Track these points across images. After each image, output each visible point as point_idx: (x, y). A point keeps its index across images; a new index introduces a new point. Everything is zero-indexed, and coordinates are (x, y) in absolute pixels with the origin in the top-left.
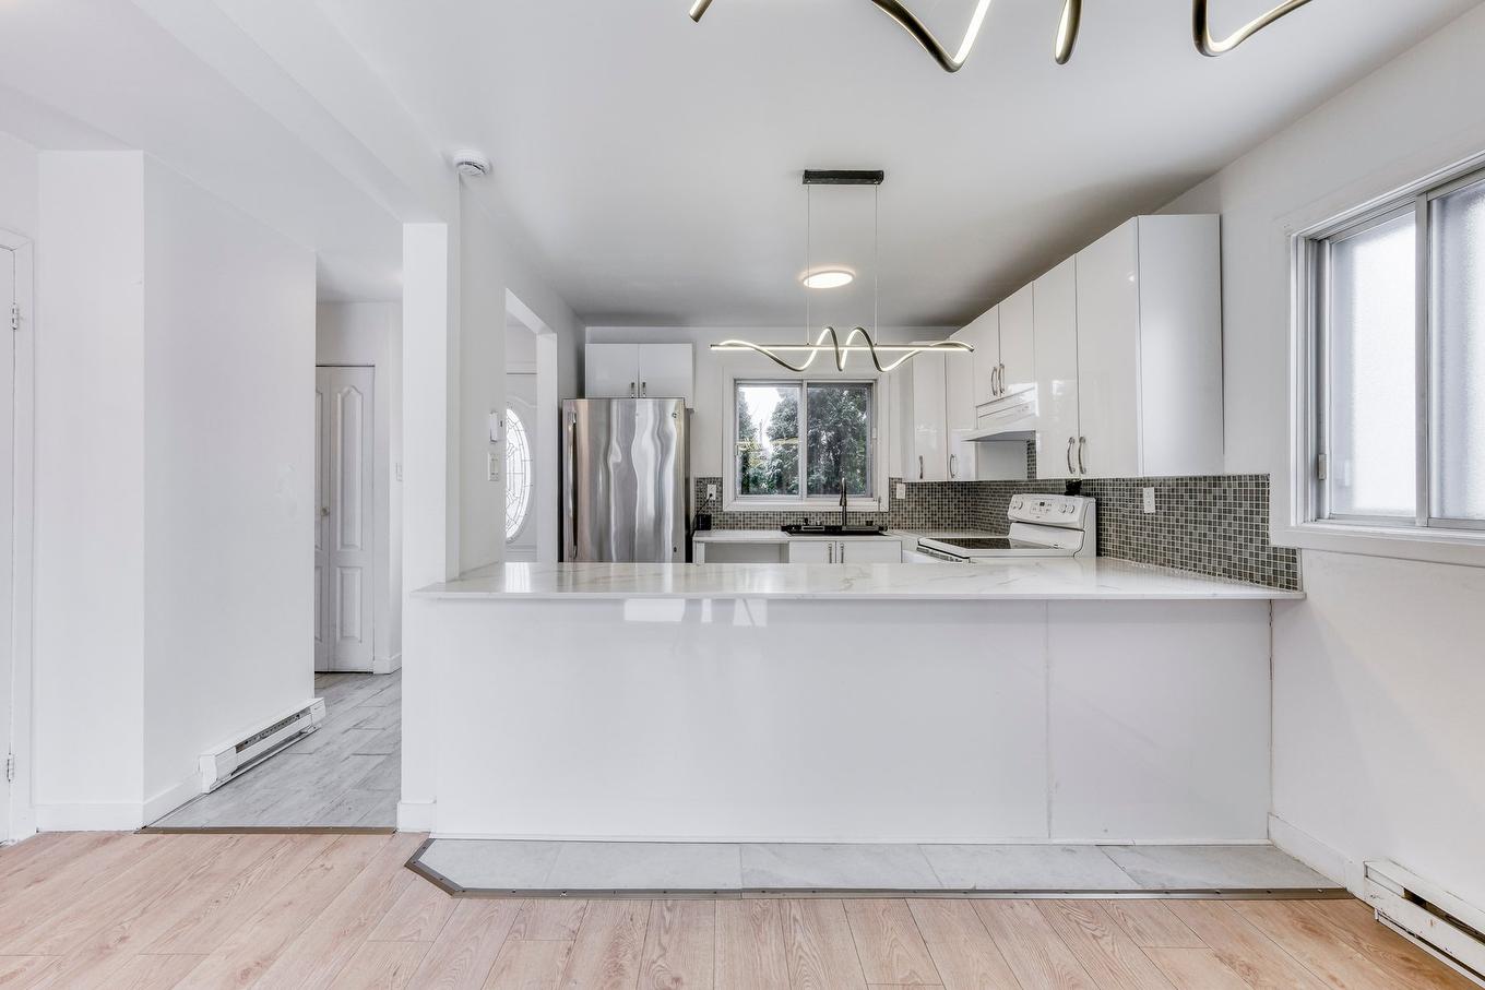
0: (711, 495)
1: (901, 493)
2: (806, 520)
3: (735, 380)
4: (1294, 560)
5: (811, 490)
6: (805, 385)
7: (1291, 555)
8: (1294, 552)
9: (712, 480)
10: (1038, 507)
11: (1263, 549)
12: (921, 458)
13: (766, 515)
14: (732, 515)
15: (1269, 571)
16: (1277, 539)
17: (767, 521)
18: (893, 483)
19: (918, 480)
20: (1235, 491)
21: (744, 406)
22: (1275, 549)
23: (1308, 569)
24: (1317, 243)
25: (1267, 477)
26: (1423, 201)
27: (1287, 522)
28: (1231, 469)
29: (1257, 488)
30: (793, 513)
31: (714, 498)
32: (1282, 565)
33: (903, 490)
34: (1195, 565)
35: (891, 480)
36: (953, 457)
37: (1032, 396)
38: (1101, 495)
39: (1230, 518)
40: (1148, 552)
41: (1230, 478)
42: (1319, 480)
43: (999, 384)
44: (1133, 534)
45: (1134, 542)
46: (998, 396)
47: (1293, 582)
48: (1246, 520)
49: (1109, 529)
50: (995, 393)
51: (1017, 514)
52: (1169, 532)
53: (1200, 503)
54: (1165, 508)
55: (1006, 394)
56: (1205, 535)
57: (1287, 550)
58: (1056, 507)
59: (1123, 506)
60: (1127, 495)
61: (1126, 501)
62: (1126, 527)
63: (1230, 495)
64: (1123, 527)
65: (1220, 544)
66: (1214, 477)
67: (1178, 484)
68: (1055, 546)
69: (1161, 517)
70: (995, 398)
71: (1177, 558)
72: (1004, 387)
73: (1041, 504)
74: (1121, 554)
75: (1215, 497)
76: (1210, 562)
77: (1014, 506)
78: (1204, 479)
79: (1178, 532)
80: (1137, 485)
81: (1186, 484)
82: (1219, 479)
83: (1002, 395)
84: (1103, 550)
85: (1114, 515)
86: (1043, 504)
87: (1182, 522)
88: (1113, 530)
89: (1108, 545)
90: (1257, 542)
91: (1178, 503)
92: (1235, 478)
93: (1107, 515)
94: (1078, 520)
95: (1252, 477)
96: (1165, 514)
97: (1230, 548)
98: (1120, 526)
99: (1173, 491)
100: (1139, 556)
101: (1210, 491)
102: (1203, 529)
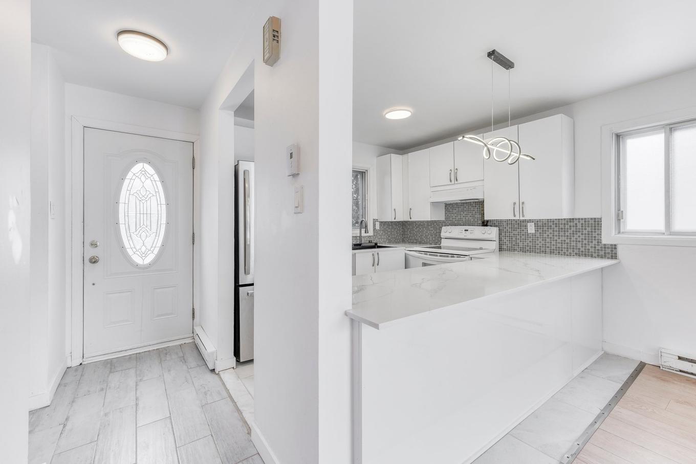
1: (378, 227)
4: (616, 248)
7: (614, 247)
8: (615, 245)
10: (464, 231)
11: (598, 245)
12: (395, 210)
15: (602, 253)
16: (605, 240)
18: (375, 221)
19: (393, 220)
20: (582, 224)
22: (605, 245)
23: (620, 251)
24: (618, 136)
25: (601, 219)
26: (668, 128)
27: (608, 236)
28: (577, 216)
29: (596, 224)
32: (608, 251)
33: (379, 225)
34: (559, 253)
35: (374, 219)
36: (411, 209)
37: (480, 183)
38: (501, 226)
39: (579, 234)
40: (530, 248)
41: (579, 219)
42: (619, 220)
43: (454, 177)
44: (521, 241)
45: (521, 245)
46: (453, 182)
47: (614, 256)
48: (588, 234)
49: (505, 240)
50: (451, 181)
51: (448, 235)
52: (543, 240)
53: (562, 229)
54: (541, 231)
55: (459, 182)
56: (565, 241)
57: (611, 245)
58: (478, 231)
59: (514, 230)
60: (516, 226)
61: (516, 228)
62: (516, 239)
63: (579, 226)
64: (514, 239)
65: (573, 244)
66: (570, 219)
67: (548, 222)
68: (481, 249)
69: (538, 235)
70: (451, 183)
71: (548, 250)
72: (458, 178)
73: (465, 230)
74: (512, 249)
75: (570, 226)
76: (568, 251)
77: (446, 231)
78: (565, 219)
79: (548, 240)
80: (523, 222)
81: (553, 222)
82: (573, 219)
83: (456, 182)
84: (501, 249)
85: (508, 234)
86: (467, 230)
87: (551, 236)
88: (507, 241)
89: (505, 247)
90: (595, 242)
91: (548, 229)
92: (582, 219)
93: (503, 234)
94: (494, 237)
95: (591, 219)
96: (540, 233)
97: (579, 245)
98: (512, 239)
99: (545, 224)
100: (524, 250)
101: (568, 224)
102: (563, 238)
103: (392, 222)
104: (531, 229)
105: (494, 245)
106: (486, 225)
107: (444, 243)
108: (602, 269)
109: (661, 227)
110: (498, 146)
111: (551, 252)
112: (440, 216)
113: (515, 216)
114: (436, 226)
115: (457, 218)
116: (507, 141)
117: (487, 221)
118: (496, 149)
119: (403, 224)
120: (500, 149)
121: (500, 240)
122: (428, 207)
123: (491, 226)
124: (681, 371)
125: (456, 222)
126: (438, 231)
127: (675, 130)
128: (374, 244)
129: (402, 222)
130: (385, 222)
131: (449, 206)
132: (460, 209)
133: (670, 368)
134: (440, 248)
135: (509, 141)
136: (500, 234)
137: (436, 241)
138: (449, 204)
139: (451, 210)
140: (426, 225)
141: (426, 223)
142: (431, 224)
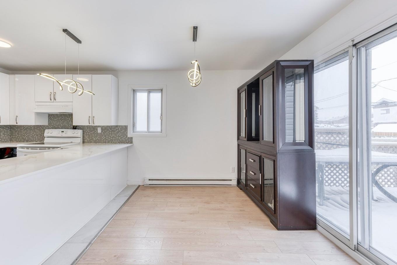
4: (132, 139)
7: (132, 138)
11: (126, 138)
15: (127, 141)
16: (129, 136)
20: (121, 128)
22: (129, 137)
23: (134, 140)
24: (134, 90)
25: (127, 126)
26: (148, 91)
27: (130, 134)
28: (119, 125)
29: (126, 128)
32: (130, 140)
34: (111, 142)
36: (17, 116)
37: (71, 103)
38: (84, 129)
39: (120, 133)
40: (99, 141)
41: (120, 126)
42: (134, 127)
43: (53, 97)
44: (94, 137)
45: (94, 139)
46: (52, 101)
47: (131, 142)
48: (123, 133)
49: (86, 137)
50: (51, 100)
51: (49, 135)
52: (105, 136)
53: (113, 130)
54: (104, 132)
55: (57, 101)
56: (114, 136)
57: (131, 137)
58: (70, 132)
59: (91, 131)
60: (92, 129)
61: (92, 130)
62: (92, 136)
63: (120, 129)
64: (91, 136)
65: (117, 138)
66: (116, 126)
67: (107, 127)
68: (72, 142)
69: (102, 134)
70: (51, 101)
71: (107, 141)
72: (56, 98)
73: (62, 132)
74: (90, 142)
75: (116, 129)
76: (115, 141)
77: (48, 133)
78: (114, 126)
79: (107, 136)
80: (96, 127)
81: (109, 127)
82: (117, 126)
83: (55, 101)
84: (83, 142)
85: (87, 134)
86: (63, 132)
87: (108, 134)
88: (87, 137)
89: (86, 141)
90: (125, 136)
91: (107, 130)
92: (121, 126)
93: (85, 134)
94: (80, 135)
95: (124, 126)
96: (104, 133)
97: (120, 138)
98: (90, 136)
99: (106, 128)
100: (96, 142)
101: (115, 128)
102: (113, 135)
104: (99, 130)
105: (80, 140)
106: (76, 129)
107: (46, 140)
108: (128, 147)
109: (146, 130)
110: (70, 84)
111: (108, 142)
112: (44, 122)
113: (89, 124)
114: (41, 129)
115: (57, 124)
116: (74, 82)
117: (76, 126)
118: (69, 86)
119: (11, 128)
120: (71, 86)
121: (83, 137)
122: (33, 116)
123: (78, 129)
124: (150, 185)
125: (56, 127)
126: (42, 132)
127: (150, 92)
129: (10, 126)
131: (51, 116)
132: (59, 118)
133: (147, 184)
134: (43, 144)
135: (75, 82)
136: (83, 134)
137: (41, 139)
138: (52, 115)
139: (53, 118)
140: (32, 128)
141: (32, 126)
142: (37, 128)
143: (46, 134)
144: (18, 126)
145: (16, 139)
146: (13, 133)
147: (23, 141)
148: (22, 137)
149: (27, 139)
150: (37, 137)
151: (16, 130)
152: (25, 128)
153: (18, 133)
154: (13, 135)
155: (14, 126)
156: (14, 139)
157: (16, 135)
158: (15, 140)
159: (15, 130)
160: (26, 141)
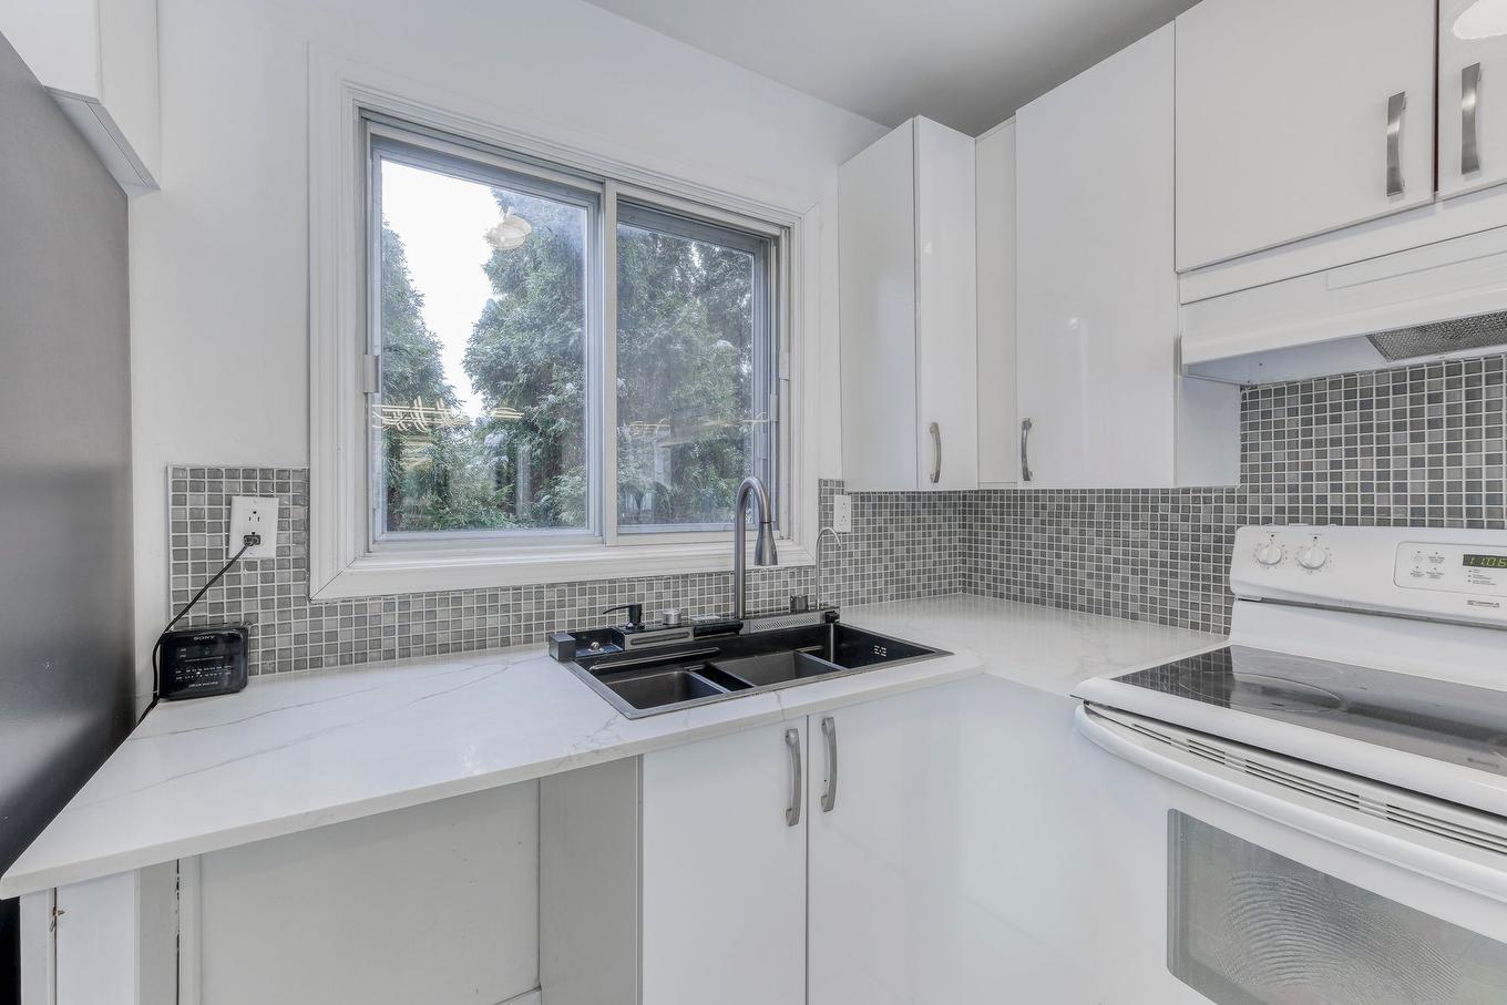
0: (252, 540)
1: (843, 521)
2: (635, 612)
3: (365, 116)
5: (630, 518)
6: (611, 204)
9: (259, 481)
12: (935, 429)
13: (489, 599)
14: (354, 610)
17: (493, 620)
18: (828, 489)
19: (927, 486)
21: (393, 251)
30: (580, 587)
31: (267, 550)
33: (848, 511)
35: (823, 483)
36: (1027, 425)
73: (1465, 560)
77: (1274, 559)
86: (1493, 561)
103: (913, 497)
119: (971, 507)
128: (815, 619)
129: (964, 496)
130: (883, 497)
131: (1271, 402)
138: (1279, 391)
139: (1293, 424)
140: (1100, 514)
141: (1100, 499)
142: (1135, 508)
143: (1245, 574)
144: (1002, 499)
145: (995, 580)
146: (976, 542)
147: (1036, 601)
148: (1029, 569)
149: (1059, 586)
150: (1134, 584)
151: (995, 520)
152: (1044, 507)
153: (1002, 543)
154: (976, 556)
155: (983, 499)
156: (982, 579)
157: (996, 558)
158: (989, 586)
159: (989, 520)
160: (1058, 605)
